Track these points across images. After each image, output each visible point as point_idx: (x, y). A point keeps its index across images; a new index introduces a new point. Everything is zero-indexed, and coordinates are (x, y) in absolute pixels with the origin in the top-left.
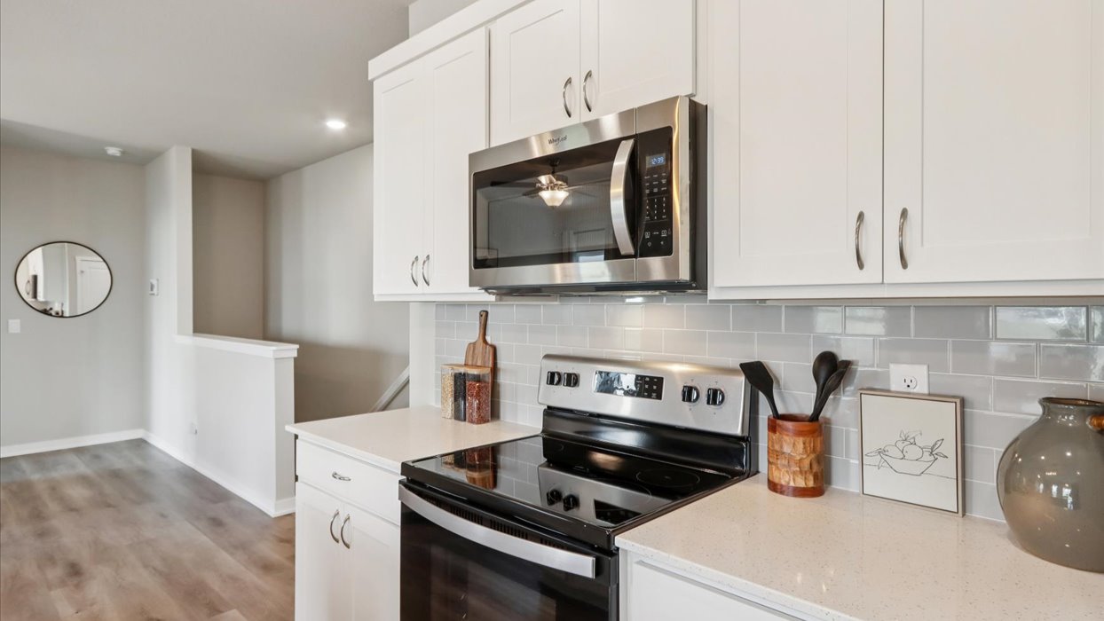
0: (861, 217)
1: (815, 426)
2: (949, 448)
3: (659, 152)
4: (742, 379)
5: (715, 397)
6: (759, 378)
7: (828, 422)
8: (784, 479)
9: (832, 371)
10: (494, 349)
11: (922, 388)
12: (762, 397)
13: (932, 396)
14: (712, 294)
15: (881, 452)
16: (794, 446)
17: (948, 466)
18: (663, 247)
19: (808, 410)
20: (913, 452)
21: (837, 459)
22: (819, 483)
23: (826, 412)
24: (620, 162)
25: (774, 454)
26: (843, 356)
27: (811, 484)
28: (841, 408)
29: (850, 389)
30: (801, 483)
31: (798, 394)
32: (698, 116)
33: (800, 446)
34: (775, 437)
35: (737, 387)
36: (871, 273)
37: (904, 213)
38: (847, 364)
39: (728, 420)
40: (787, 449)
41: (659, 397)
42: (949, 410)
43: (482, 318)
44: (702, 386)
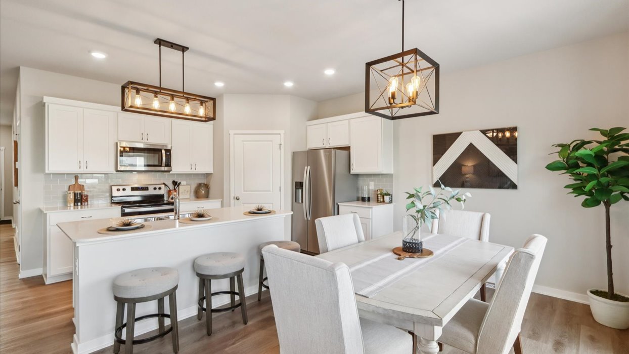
0: (191, 164)
4: (163, 185)
5: (160, 188)
10: (82, 186)
11: (185, 184)
15: (182, 193)
20: (185, 192)
24: (164, 152)
36: (192, 170)
39: (162, 192)
41: (149, 190)
43: (76, 178)
44: (157, 187)
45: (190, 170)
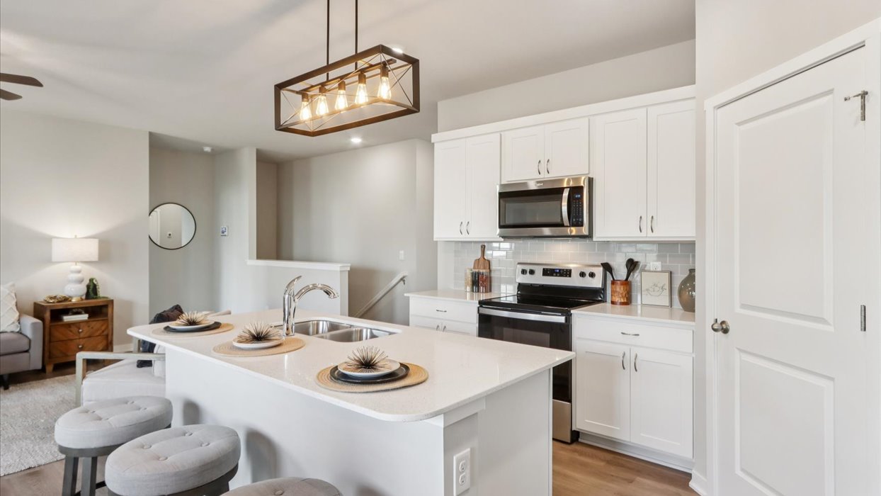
0: (641, 217)
1: (627, 283)
2: (667, 287)
3: (578, 194)
4: (601, 269)
5: (592, 275)
6: (607, 267)
7: (631, 282)
8: (617, 299)
9: (632, 265)
10: (489, 261)
11: (659, 269)
12: (608, 273)
13: (662, 272)
14: (594, 239)
15: (647, 290)
16: (620, 289)
17: (667, 292)
18: (580, 224)
19: (625, 278)
20: (657, 289)
21: (634, 294)
22: (628, 301)
23: (630, 279)
24: (566, 194)
25: (613, 292)
26: (636, 260)
27: (625, 301)
28: (636, 276)
29: (638, 271)
30: (622, 301)
31: (621, 273)
32: (591, 181)
33: (622, 289)
34: (614, 286)
35: (599, 271)
36: (643, 234)
37: (652, 217)
38: (637, 262)
39: (596, 283)
40: (618, 289)
41: (570, 276)
42: (667, 275)
43: (483, 248)
44: (587, 271)
45: (637, 233)
